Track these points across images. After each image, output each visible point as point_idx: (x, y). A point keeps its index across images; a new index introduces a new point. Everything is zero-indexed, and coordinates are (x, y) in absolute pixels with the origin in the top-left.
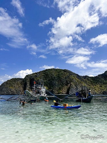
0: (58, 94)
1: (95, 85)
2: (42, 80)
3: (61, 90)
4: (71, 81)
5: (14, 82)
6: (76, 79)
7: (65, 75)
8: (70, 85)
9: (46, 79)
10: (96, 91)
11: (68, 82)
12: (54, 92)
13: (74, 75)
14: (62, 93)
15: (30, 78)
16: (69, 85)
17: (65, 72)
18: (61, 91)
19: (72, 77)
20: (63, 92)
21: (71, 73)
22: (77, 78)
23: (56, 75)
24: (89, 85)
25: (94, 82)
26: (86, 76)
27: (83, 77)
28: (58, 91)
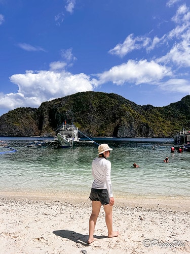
0: (99, 135)
1: (163, 122)
2: (70, 111)
3: (104, 130)
4: (122, 115)
5: (21, 115)
6: (130, 111)
7: (111, 103)
8: (120, 122)
9: (78, 111)
10: (164, 132)
11: (116, 116)
12: (91, 133)
13: (128, 103)
14: (105, 135)
15: (49, 108)
16: (118, 121)
17: (112, 97)
18: (104, 132)
19: (124, 107)
20: (108, 133)
21: (121, 100)
22: (132, 109)
23: (95, 104)
24: (153, 122)
25: (162, 117)
26: (149, 106)
27: (142, 107)
28: (98, 131)
